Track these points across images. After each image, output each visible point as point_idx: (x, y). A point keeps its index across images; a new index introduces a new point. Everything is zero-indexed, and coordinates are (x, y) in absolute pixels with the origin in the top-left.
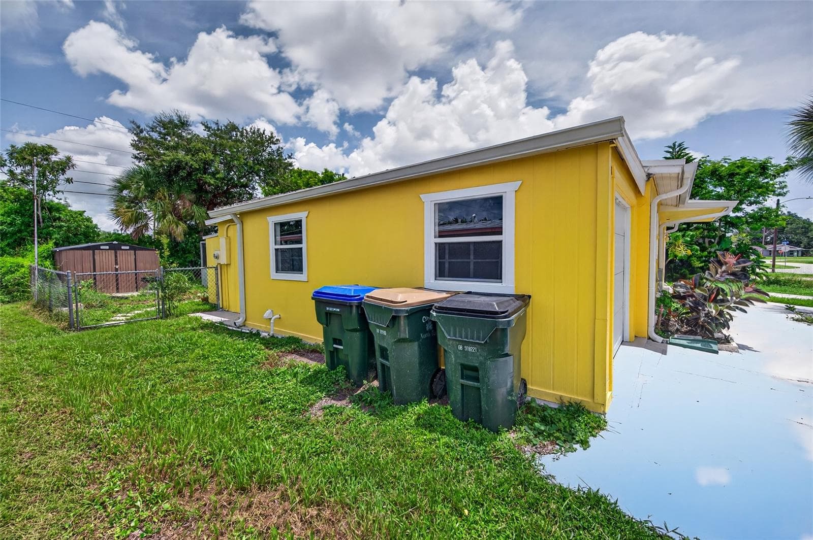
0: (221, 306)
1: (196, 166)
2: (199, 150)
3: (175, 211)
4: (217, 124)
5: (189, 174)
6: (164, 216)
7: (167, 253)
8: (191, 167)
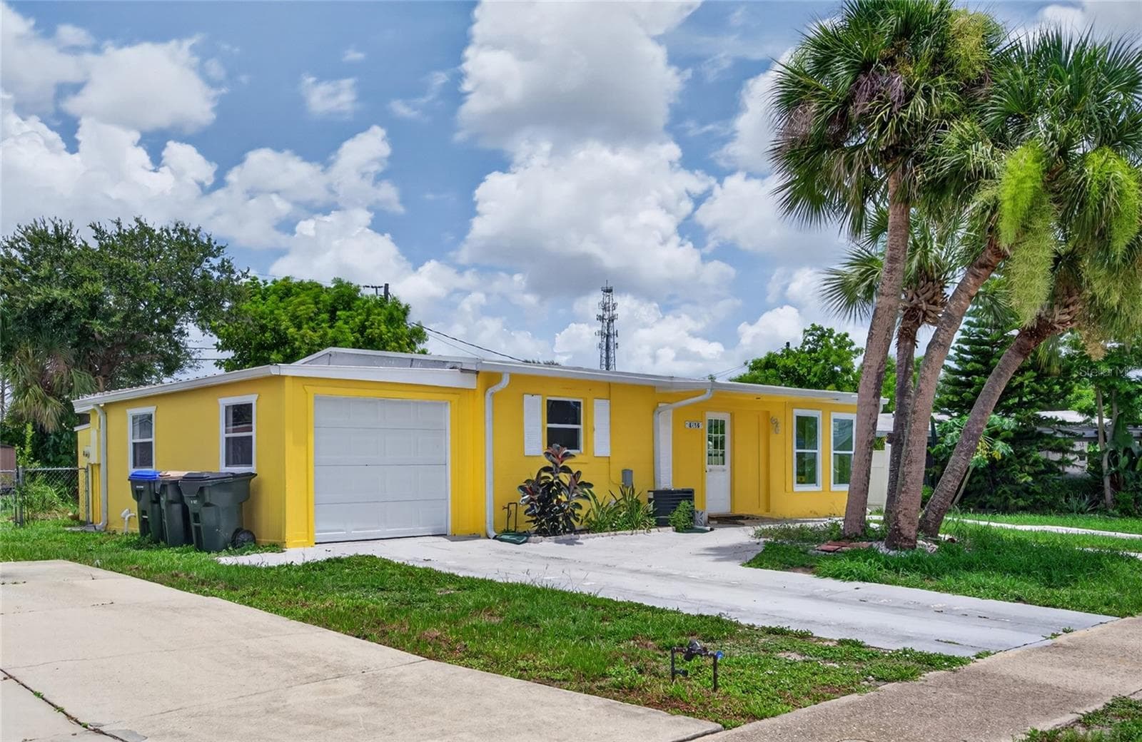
0: (91, 521)
1: (78, 303)
2: (83, 279)
3: (41, 377)
4: (118, 224)
5: (68, 317)
6: (26, 389)
7: (28, 450)
8: (71, 306)
